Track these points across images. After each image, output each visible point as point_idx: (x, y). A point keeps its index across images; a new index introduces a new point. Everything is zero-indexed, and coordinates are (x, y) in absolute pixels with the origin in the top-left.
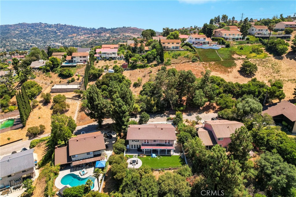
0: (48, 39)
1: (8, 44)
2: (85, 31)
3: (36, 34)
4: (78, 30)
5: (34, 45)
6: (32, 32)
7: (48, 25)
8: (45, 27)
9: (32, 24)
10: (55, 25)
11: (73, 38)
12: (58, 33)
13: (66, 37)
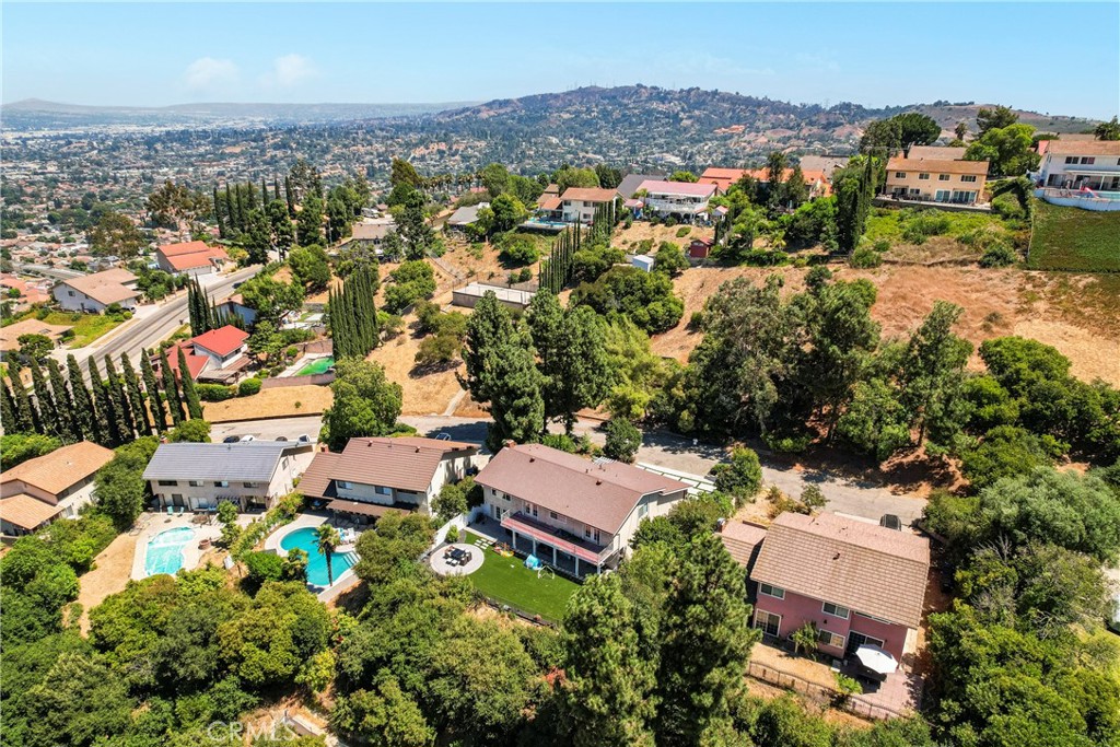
0: (646, 139)
1: (532, 153)
2: (781, 116)
3: (615, 123)
4: (754, 112)
5: (598, 157)
6: (605, 114)
7: (659, 93)
8: (650, 99)
9: (616, 89)
10: (682, 91)
11: (729, 142)
12: (684, 121)
13: (705, 136)
